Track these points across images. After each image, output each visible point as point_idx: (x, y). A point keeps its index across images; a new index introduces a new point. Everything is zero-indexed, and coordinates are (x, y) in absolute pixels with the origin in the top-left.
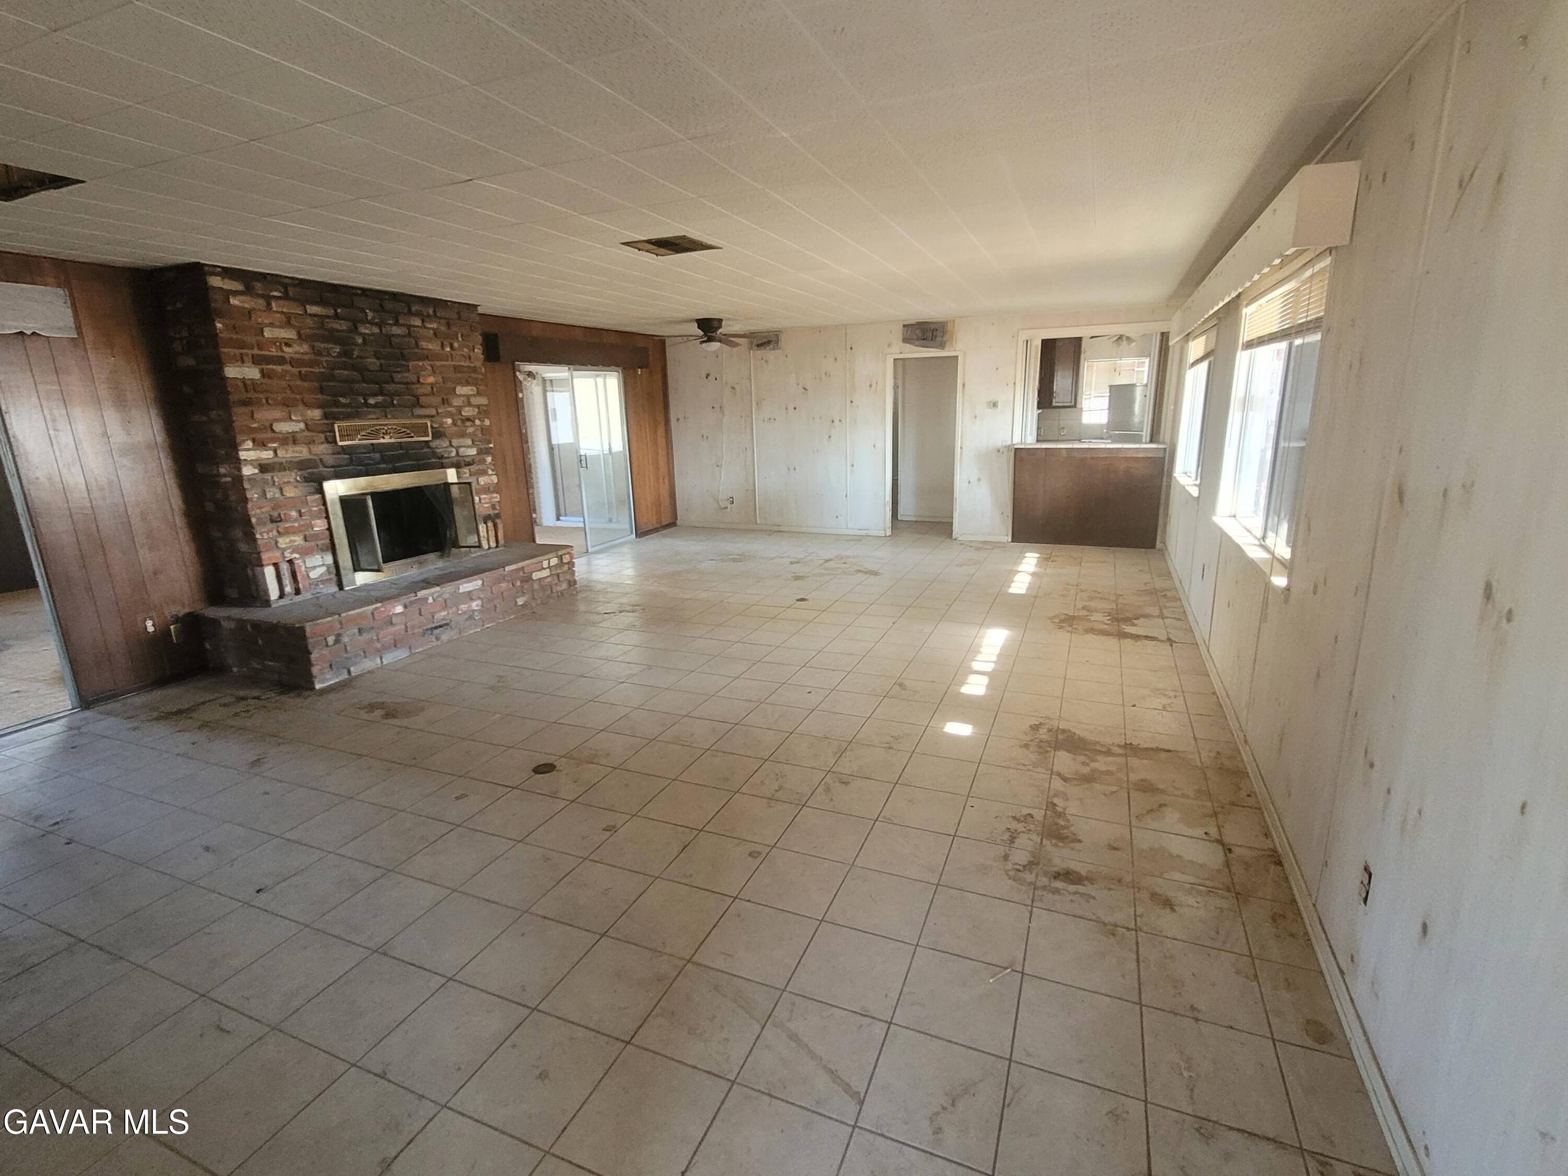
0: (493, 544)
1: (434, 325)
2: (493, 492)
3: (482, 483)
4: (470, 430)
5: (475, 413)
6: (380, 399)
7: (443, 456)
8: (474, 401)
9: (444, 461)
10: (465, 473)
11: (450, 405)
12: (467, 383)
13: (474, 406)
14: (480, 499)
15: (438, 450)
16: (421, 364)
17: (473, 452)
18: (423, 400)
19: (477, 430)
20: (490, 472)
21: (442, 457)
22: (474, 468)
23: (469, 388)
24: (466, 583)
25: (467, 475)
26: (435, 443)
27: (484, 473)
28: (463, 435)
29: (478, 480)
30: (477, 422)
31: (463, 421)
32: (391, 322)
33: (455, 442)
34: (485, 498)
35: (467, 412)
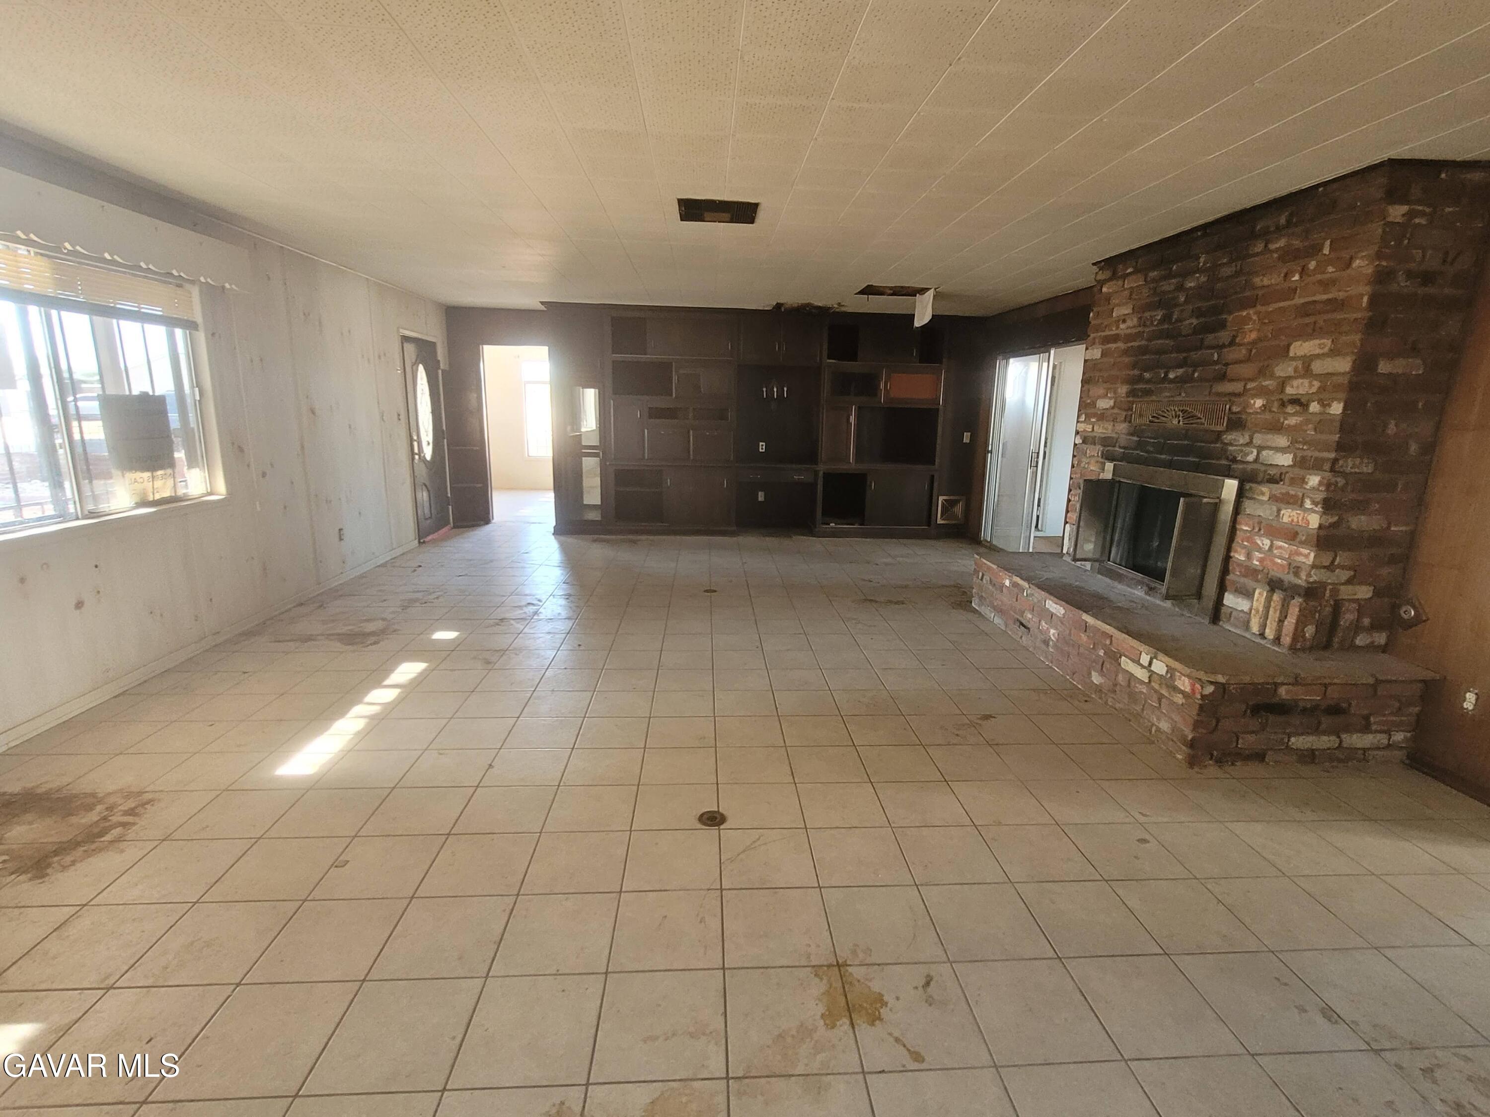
0: (1270, 633)
1: (1281, 243)
2: (1302, 543)
3: (1286, 519)
4: (1292, 421)
5: (1314, 390)
6: (1180, 371)
7: (1235, 458)
8: (1318, 367)
9: (1234, 466)
10: (1263, 494)
11: (1272, 376)
12: (1312, 332)
13: (1318, 377)
14: (1271, 546)
15: (1230, 448)
16: (1244, 314)
17: (1285, 460)
18: (1232, 370)
19: (1308, 422)
20: (1308, 504)
21: (1234, 460)
22: (1279, 489)
23: (1317, 342)
24: (1052, 601)
25: (1265, 498)
26: (1229, 437)
27: (1297, 502)
28: (1276, 428)
29: (1279, 511)
30: (1314, 407)
31: (1283, 404)
32: (1225, 261)
33: (1258, 439)
34: (1280, 547)
35: (1298, 387)
